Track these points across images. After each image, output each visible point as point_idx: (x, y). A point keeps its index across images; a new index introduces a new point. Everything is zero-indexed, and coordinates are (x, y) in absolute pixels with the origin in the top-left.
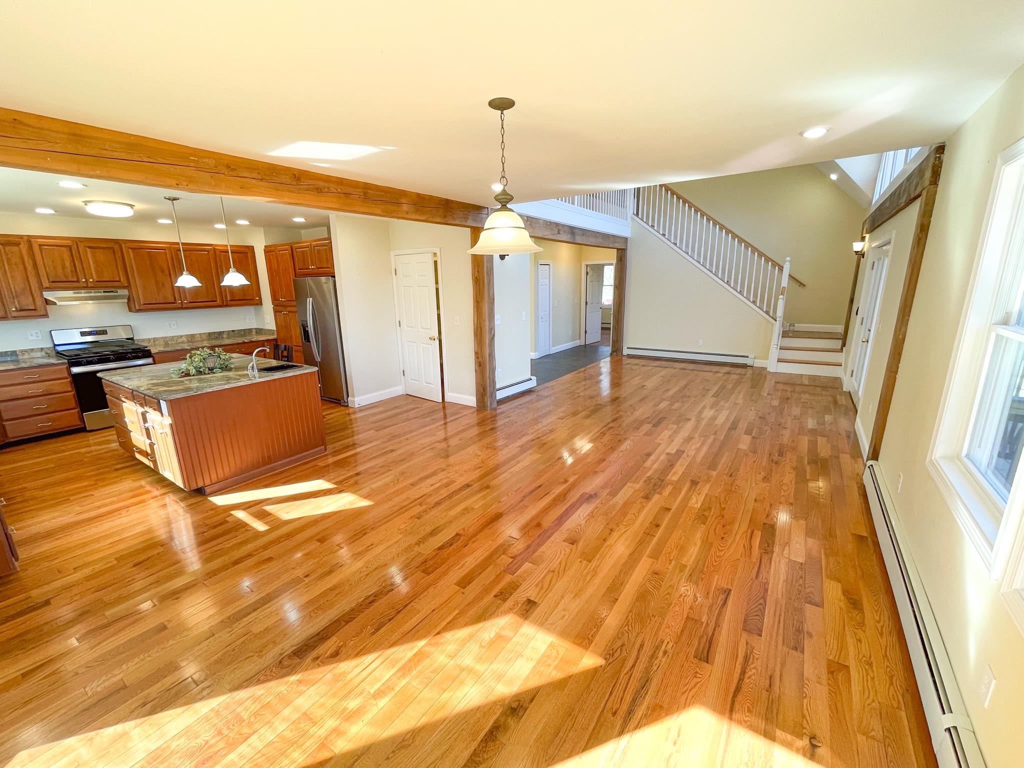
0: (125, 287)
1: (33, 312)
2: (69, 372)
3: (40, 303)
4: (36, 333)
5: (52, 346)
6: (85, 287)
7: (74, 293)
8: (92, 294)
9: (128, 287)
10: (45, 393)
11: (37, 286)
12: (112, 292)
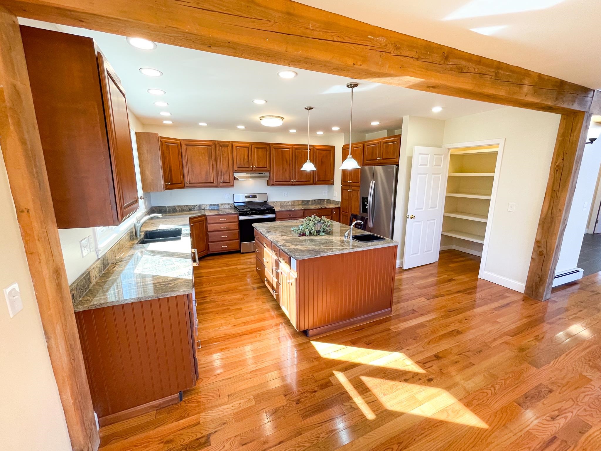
0: (268, 171)
1: (228, 184)
2: (238, 218)
3: (232, 179)
4: (228, 195)
5: (233, 203)
6: (251, 171)
7: (247, 174)
8: (254, 175)
9: (269, 171)
10: (227, 229)
11: (232, 169)
12: (262, 174)
